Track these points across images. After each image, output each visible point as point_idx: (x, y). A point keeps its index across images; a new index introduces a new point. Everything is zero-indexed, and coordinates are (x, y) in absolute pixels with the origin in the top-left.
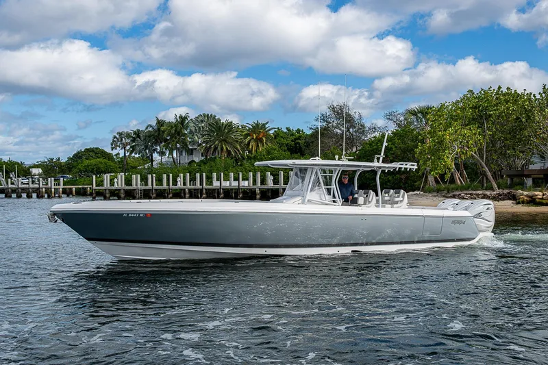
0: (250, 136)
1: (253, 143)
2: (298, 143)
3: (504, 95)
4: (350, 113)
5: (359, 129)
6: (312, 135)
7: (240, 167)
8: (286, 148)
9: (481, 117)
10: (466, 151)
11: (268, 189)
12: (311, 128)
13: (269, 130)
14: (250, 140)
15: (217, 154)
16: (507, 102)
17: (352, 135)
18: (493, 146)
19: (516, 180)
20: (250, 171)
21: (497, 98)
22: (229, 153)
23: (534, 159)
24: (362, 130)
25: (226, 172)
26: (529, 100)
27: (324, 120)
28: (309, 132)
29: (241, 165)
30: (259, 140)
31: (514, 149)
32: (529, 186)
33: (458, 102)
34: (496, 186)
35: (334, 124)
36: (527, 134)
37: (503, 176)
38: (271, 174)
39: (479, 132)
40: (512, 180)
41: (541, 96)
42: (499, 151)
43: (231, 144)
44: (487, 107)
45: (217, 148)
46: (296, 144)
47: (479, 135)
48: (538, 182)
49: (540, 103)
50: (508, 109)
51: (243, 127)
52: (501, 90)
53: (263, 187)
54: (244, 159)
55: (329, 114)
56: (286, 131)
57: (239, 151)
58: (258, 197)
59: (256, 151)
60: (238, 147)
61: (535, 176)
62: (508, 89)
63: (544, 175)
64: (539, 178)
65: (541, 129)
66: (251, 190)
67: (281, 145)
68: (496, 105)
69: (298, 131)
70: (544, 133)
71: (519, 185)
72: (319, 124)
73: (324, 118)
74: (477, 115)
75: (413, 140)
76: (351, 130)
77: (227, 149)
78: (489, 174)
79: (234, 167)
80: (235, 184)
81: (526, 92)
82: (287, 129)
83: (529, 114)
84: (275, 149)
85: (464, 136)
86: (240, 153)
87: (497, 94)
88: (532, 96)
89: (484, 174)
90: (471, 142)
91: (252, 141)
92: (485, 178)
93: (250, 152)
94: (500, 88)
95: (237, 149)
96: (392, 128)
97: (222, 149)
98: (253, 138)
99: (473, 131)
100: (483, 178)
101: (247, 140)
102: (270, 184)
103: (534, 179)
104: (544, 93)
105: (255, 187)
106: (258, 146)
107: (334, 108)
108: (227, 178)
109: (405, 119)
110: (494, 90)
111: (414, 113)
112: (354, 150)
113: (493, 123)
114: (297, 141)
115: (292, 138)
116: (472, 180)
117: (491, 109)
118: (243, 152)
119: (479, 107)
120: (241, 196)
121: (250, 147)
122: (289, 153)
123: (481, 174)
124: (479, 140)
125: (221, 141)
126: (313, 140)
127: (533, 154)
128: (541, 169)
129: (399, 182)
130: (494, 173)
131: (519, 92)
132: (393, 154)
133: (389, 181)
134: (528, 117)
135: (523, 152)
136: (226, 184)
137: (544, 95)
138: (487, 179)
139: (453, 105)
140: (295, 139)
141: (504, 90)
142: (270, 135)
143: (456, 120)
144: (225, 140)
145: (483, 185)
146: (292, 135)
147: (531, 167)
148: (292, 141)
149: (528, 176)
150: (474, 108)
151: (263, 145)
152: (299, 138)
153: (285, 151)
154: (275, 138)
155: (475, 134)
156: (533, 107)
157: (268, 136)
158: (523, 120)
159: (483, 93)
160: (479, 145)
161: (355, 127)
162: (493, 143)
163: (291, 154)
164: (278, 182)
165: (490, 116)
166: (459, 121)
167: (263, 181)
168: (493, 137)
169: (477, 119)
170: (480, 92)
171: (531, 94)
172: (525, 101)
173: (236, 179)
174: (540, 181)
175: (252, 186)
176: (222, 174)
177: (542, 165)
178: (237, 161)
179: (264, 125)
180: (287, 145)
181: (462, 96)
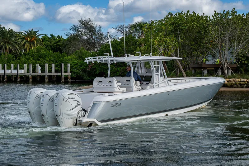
0: (25, 39)
1: (27, 44)
2: (59, 45)
3: (191, 16)
4: (93, 25)
5: (99, 36)
6: (67, 40)
7: (18, 61)
8: (50, 48)
9: (177, 30)
10: (167, 52)
11: (38, 76)
12: (67, 35)
13: (39, 35)
14: (25, 42)
15: (2, 51)
16: (193, 21)
17: (94, 40)
18: (184, 49)
19: (198, 71)
20: (25, 63)
21: (187, 19)
22: (10, 51)
23: (209, 58)
24: (101, 37)
25: (9, 64)
26: (206, 20)
27: (75, 29)
28: (65, 38)
29: (19, 59)
30: (31, 42)
31: (196, 51)
32: (205, 74)
33: (162, 20)
34: (185, 74)
35: (83, 33)
36: (204, 42)
37: (190, 68)
38: (39, 65)
39: (175, 40)
40: (195, 71)
41: (213, 18)
42: (187, 52)
43: (12, 44)
44: (180, 24)
45: (2, 47)
46: (57, 45)
47: (175, 41)
48: (211, 73)
49: (213, 22)
50: (193, 25)
51: (21, 33)
52: (189, 13)
53: (34, 74)
54: (21, 55)
55: (78, 26)
56: (50, 36)
57: (18, 50)
58: (31, 80)
59: (30, 50)
60: (17, 46)
61: (209, 69)
62: (194, 13)
63: (214, 68)
64: (212, 70)
65: (213, 39)
66: (26, 76)
67: (47, 46)
68: (186, 23)
69: (59, 37)
70: (215, 41)
71: (199, 74)
72: (73, 33)
73: (75, 28)
74: (174, 29)
75: (133, 45)
76: (94, 37)
77: (9, 47)
78: (181, 67)
79: (14, 60)
80: (15, 72)
81: (204, 15)
82: (51, 35)
83: (206, 29)
84: (43, 49)
85: (166, 42)
86: (18, 51)
87: (187, 16)
88: (208, 17)
89: (178, 67)
90: (170, 46)
91: (27, 42)
92: (178, 69)
93: (25, 50)
94: (188, 12)
95: (16, 48)
96: (120, 36)
97: (6, 48)
98: (28, 41)
99: (172, 39)
100: (177, 69)
101: (24, 42)
102: (39, 72)
103: (208, 71)
104: (215, 16)
105: (28, 74)
106: (31, 46)
107: (82, 22)
108: (9, 68)
109: (129, 31)
110: (185, 13)
111: (134, 26)
112: (96, 50)
113: (184, 34)
114: (58, 43)
115: (54, 41)
116: (171, 71)
117: (182, 25)
118: (21, 51)
119: (175, 24)
120: (19, 80)
121: (26, 47)
122: (52, 52)
123: (176, 67)
124: (175, 45)
125: (5, 42)
126: (69, 43)
127: (208, 54)
128: (213, 64)
129: (125, 72)
130: (184, 66)
131: (201, 15)
132: (121, 53)
133: (118, 71)
134: (206, 31)
135: (202, 53)
136: (8, 72)
137: (215, 17)
138: (180, 70)
139: (159, 21)
140: (57, 42)
141: (191, 13)
142: (39, 39)
143: (161, 32)
144: (8, 42)
145: (177, 74)
146: (54, 39)
147: (207, 63)
148: (54, 43)
149: (205, 68)
150: (173, 24)
151: (34, 46)
152: (59, 41)
153: (49, 50)
154: (43, 41)
155: (173, 41)
156: (208, 25)
157: (38, 40)
158: (202, 33)
159: (178, 15)
160: (175, 48)
161: (96, 35)
162: (184, 47)
163: (53, 52)
164: (45, 71)
165: (182, 29)
166: (163, 33)
167: (34, 70)
168: (184, 43)
169: (174, 31)
170: (176, 14)
171: (207, 16)
172: (204, 21)
173: (16, 68)
174: (212, 72)
175: (26, 74)
176: (6, 65)
177: (214, 61)
178: (16, 56)
179: (35, 32)
180: (51, 46)
181: (165, 17)
